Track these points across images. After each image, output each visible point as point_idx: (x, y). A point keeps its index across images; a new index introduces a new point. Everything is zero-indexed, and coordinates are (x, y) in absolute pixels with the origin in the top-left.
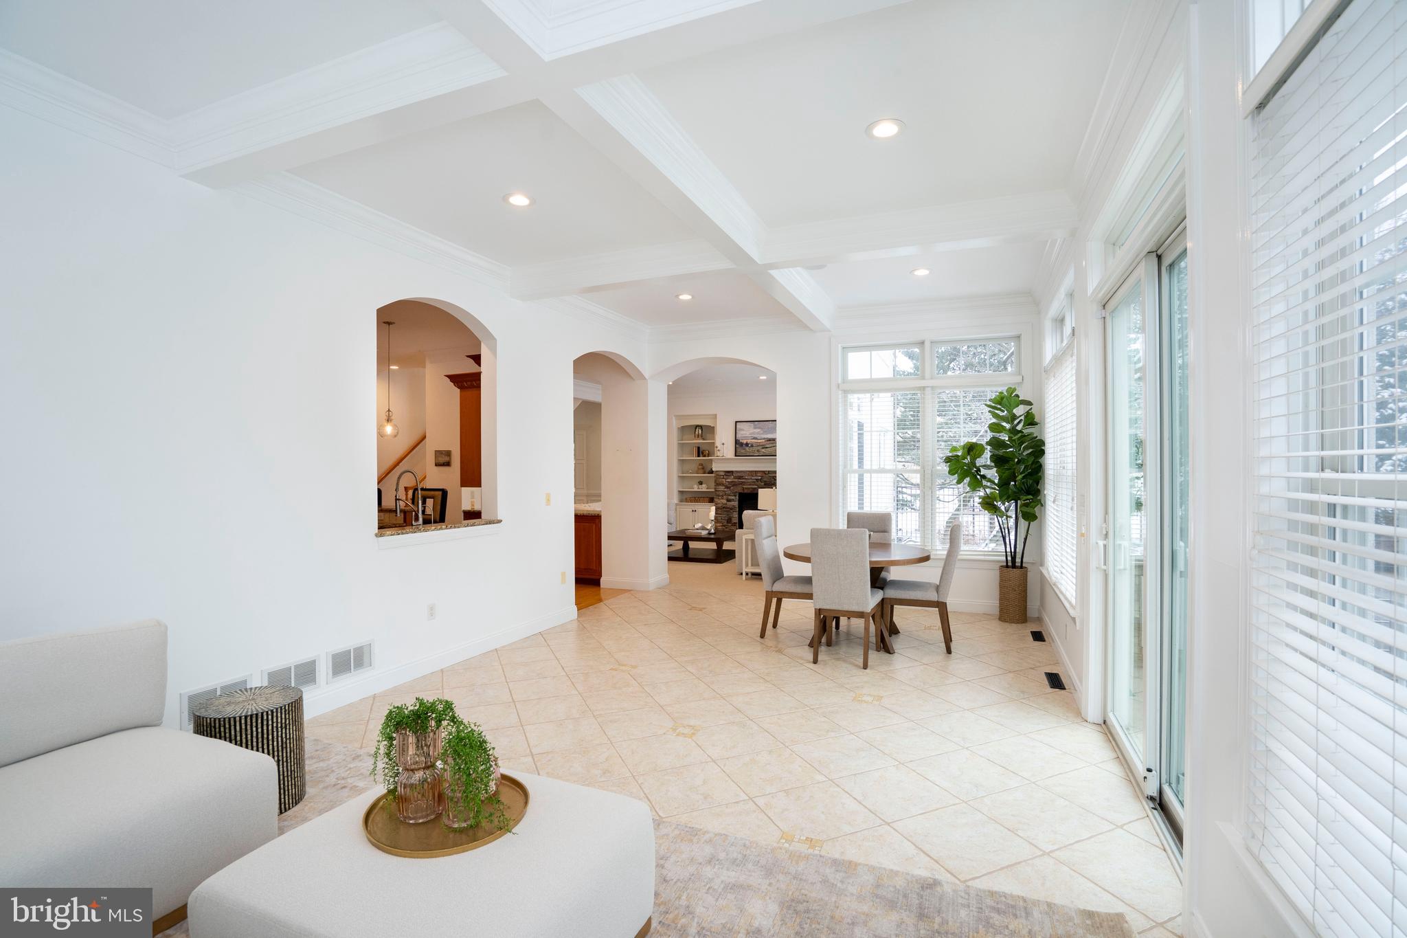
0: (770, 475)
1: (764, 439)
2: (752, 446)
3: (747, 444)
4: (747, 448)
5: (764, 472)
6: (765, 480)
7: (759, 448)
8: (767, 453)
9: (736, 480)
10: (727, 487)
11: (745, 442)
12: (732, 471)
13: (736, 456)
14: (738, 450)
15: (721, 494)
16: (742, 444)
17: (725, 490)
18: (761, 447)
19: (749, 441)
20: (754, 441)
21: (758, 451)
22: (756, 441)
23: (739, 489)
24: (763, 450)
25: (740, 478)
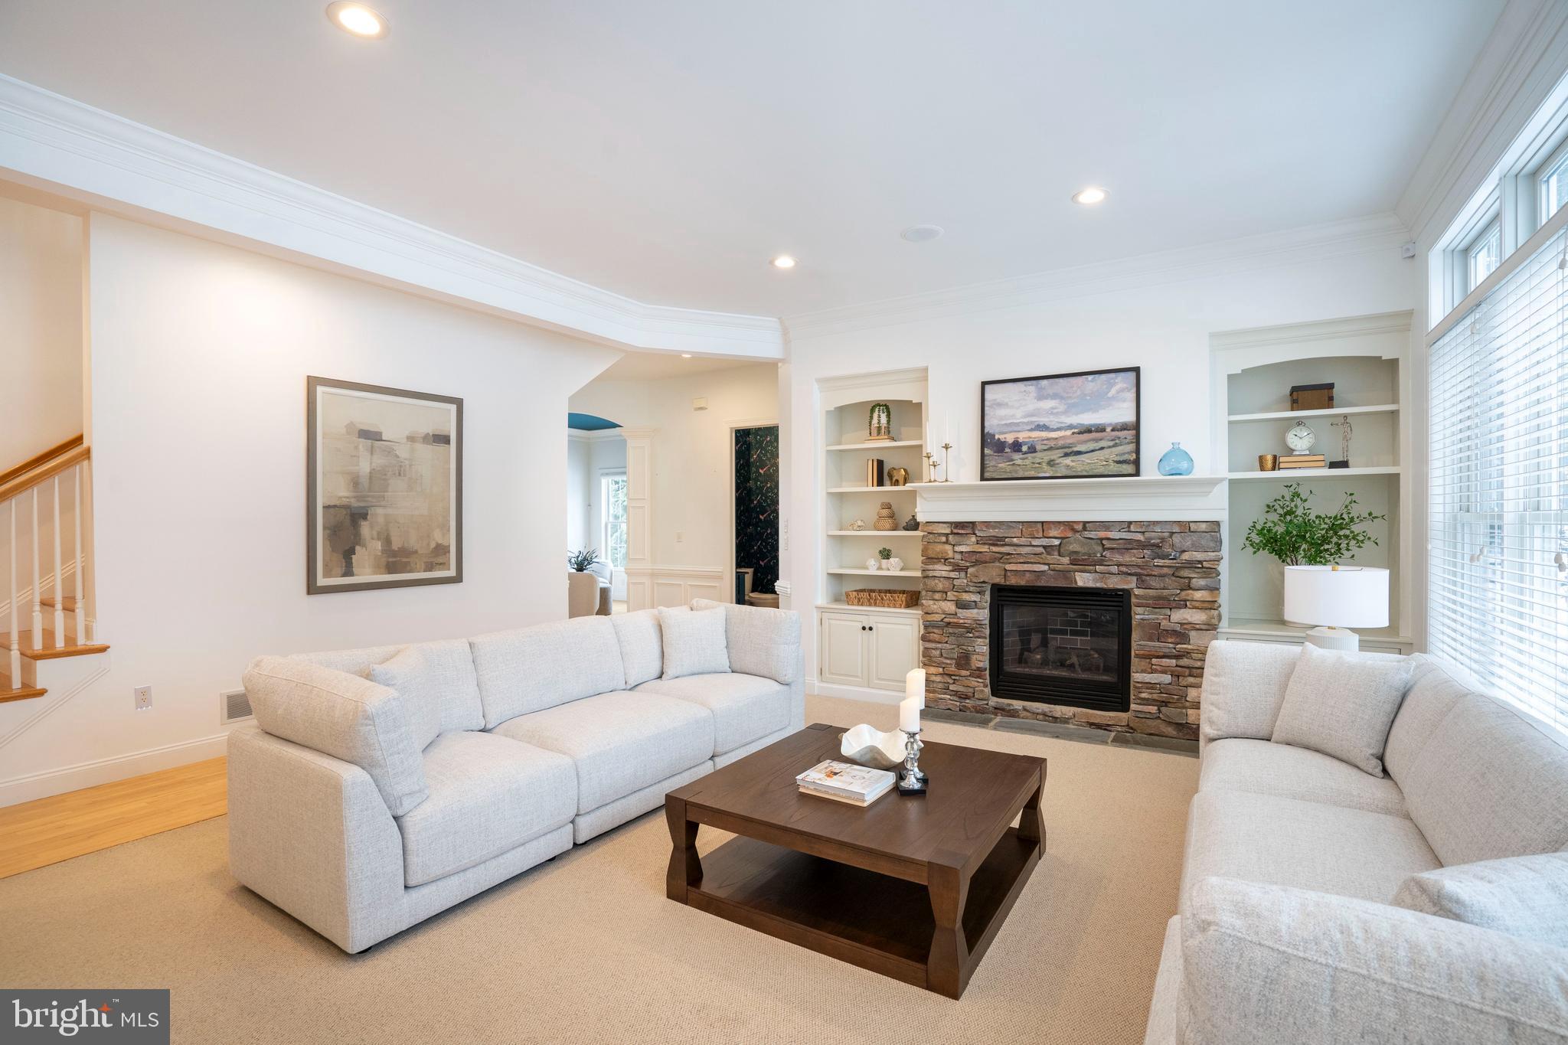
0: (1087, 534)
1: (1070, 427)
2: (1032, 450)
3: (1016, 446)
4: (1017, 457)
5: (1069, 525)
6: (1072, 547)
7: (1055, 455)
8: (1080, 469)
9: (985, 549)
10: (957, 568)
11: (1010, 438)
12: (973, 523)
13: (983, 479)
14: (989, 463)
15: (940, 587)
16: (1000, 447)
17: (953, 575)
18: (1061, 452)
19: (1022, 437)
20: (1036, 434)
21: (1051, 463)
22: (1044, 434)
23: (993, 574)
24: (1068, 461)
25: (996, 541)
